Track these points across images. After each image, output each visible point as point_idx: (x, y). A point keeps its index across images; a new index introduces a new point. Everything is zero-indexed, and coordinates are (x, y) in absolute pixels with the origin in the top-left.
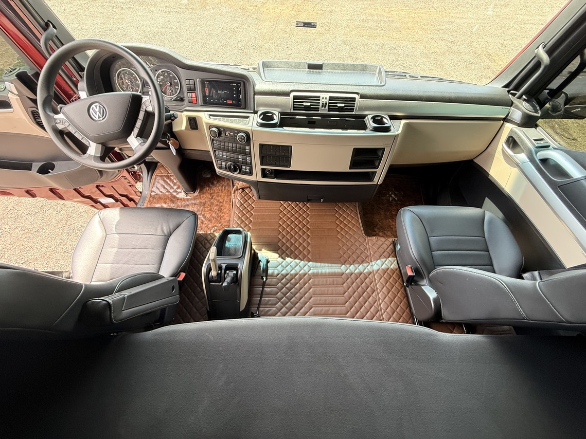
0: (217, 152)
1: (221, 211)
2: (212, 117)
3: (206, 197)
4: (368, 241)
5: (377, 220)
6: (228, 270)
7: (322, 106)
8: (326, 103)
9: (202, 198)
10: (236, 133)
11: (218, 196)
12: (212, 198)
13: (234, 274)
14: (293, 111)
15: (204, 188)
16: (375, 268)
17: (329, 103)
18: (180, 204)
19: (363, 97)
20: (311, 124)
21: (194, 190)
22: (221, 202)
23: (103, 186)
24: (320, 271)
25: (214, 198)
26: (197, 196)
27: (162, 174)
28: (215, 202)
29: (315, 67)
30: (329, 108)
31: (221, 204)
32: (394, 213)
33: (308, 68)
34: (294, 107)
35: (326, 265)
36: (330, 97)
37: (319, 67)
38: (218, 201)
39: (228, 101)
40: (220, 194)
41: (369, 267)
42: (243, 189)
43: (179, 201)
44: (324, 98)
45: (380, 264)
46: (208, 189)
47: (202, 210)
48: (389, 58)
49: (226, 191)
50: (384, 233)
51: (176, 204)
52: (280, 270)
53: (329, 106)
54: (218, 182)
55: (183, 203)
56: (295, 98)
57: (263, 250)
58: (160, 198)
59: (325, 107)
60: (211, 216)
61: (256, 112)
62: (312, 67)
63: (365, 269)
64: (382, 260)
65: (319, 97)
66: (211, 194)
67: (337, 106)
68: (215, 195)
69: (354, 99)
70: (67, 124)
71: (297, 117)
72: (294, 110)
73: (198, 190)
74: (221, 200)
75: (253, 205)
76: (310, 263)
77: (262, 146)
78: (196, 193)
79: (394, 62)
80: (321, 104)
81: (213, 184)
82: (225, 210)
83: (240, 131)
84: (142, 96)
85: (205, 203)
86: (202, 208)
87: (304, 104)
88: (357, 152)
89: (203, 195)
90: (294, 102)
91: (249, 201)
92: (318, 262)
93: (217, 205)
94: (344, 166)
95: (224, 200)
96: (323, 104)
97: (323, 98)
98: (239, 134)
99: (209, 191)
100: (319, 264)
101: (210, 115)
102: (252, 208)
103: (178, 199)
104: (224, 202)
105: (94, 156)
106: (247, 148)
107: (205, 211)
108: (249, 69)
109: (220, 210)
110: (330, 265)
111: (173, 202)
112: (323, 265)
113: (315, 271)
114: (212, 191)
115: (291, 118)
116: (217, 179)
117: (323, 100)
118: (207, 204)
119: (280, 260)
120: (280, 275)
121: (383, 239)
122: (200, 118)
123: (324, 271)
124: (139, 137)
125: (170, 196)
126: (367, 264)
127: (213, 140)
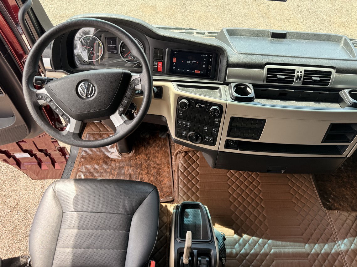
0: (180, 122)
1: (160, 175)
2: (180, 88)
3: (141, 158)
4: (330, 216)
5: (330, 189)
6: (200, 257)
7: (297, 79)
8: (301, 77)
9: (138, 160)
10: (208, 106)
11: (154, 157)
12: (148, 159)
13: (207, 261)
14: (265, 83)
15: (140, 148)
16: (343, 247)
17: (304, 76)
18: (114, 165)
19: (339, 71)
20: (283, 96)
21: (129, 151)
22: (158, 164)
23: (23, 141)
24: (282, 250)
25: (150, 159)
26: (132, 157)
27: (94, 132)
28: (152, 165)
29: (279, 36)
30: (303, 81)
31: (159, 166)
32: (346, 180)
33: (272, 37)
34: (267, 79)
35: (288, 243)
36: (305, 71)
37: (282, 36)
38: (155, 163)
39: (197, 72)
40: (157, 155)
41: (336, 247)
42: (186, 153)
43: (113, 162)
44: (300, 71)
45: (348, 244)
46: (143, 149)
47: (139, 173)
48: (295, 4)
49: (162, 151)
50: (340, 205)
51: (110, 165)
52: (238, 249)
53: (304, 79)
54: (154, 141)
55: (117, 164)
56: (269, 70)
57: (216, 224)
58: (92, 159)
59: (300, 80)
60: (149, 180)
61: (228, 84)
62: (275, 36)
63: (332, 249)
64: (349, 239)
65: (294, 70)
66: (147, 155)
67: (312, 79)
68: (152, 155)
69: (330, 73)
70: (48, 100)
71: (269, 89)
72: (267, 82)
73: (134, 151)
74: (158, 162)
75: (197, 170)
76: (270, 241)
77: (233, 119)
78: (132, 154)
79: (300, 8)
80: (295, 77)
81: (148, 143)
82: (164, 174)
83: (212, 104)
84: (132, 74)
85: (141, 165)
86: (138, 171)
87: (278, 76)
88: (333, 127)
89: (138, 156)
90: (268, 74)
91: (193, 166)
92: (279, 241)
93: (155, 167)
94: (317, 140)
95: (161, 161)
96: (298, 77)
97: (298, 72)
98: (212, 108)
99: (144, 152)
100: (280, 243)
101: (179, 85)
102: (197, 173)
103: (112, 160)
104: (162, 165)
105: (74, 133)
106: (217, 120)
107: (142, 175)
108: (204, 34)
109: (159, 173)
110: (292, 244)
111: (106, 163)
112: (284, 243)
113: (277, 250)
114: (147, 152)
115: (262, 90)
116: (153, 139)
117: (298, 74)
118: (143, 167)
119: (236, 236)
120: (239, 255)
121: (346, 214)
122: (167, 88)
123: (286, 250)
124: (122, 115)
125: (102, 156)
126: (334, 243)
127: (179, 110)
